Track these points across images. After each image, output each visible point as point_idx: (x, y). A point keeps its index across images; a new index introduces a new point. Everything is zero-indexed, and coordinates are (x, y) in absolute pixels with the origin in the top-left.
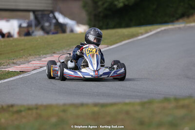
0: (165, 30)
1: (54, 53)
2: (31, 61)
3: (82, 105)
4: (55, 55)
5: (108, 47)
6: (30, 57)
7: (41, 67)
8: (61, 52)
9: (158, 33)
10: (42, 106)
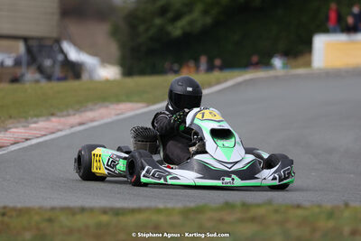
0: (251, 80)
1: (53, 115)
2: (10, 128)
3: (83, 210)
4: (54, 119)
5: (148, 106)
6: (11, 121)
7: (27, 140)
8: (65, 113)
9: (239, 84)
10: (14, 209)
